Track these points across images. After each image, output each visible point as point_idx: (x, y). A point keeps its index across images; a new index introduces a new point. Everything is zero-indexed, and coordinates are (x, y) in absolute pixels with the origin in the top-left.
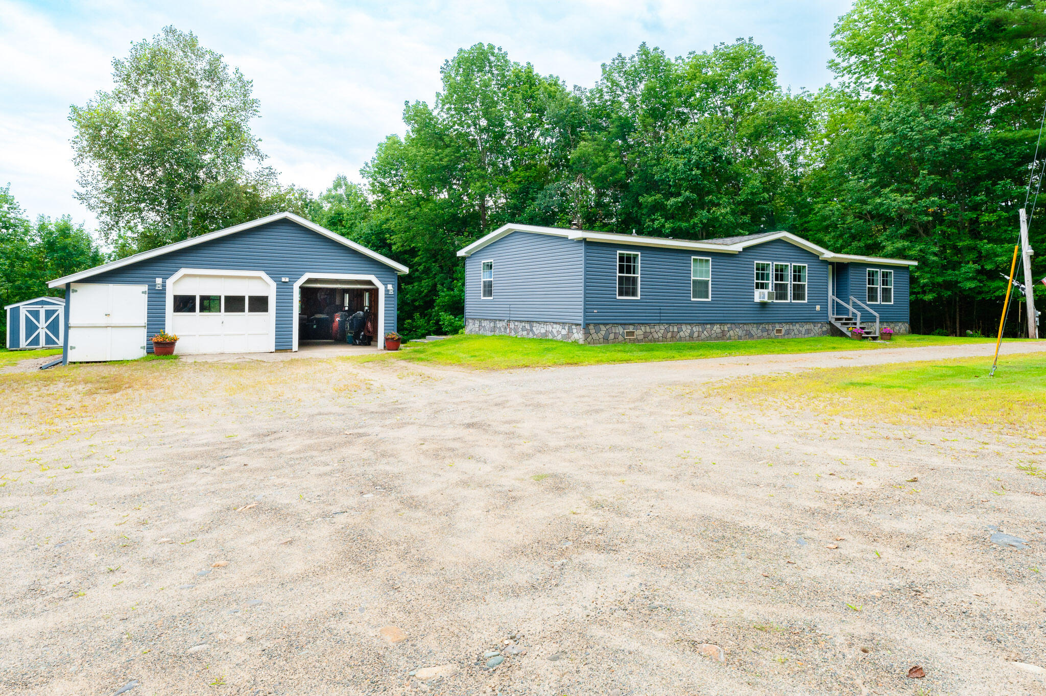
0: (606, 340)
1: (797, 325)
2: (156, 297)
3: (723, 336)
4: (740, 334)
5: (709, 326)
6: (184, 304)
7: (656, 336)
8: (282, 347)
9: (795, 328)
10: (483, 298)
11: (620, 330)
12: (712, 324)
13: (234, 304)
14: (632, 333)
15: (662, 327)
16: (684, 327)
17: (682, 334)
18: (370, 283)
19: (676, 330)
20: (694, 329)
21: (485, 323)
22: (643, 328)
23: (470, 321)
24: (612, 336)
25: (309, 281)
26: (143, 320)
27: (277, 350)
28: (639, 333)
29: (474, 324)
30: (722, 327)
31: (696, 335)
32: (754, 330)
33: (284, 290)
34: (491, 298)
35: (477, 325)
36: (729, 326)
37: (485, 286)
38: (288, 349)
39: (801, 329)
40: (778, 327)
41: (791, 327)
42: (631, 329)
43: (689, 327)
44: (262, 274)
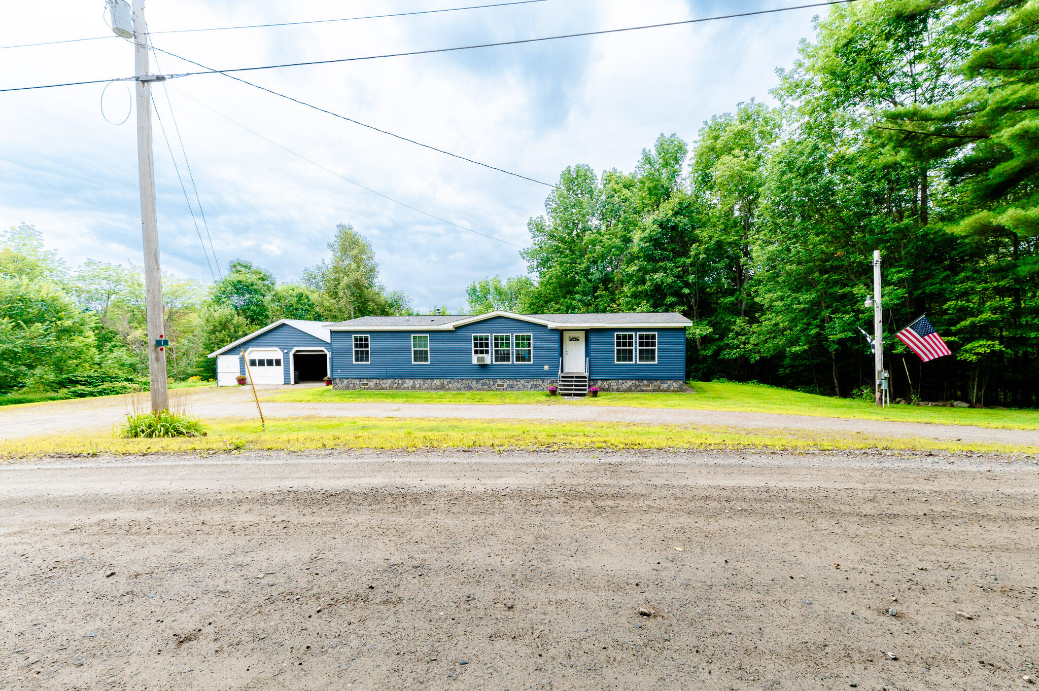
0: (347, 387)
1: (522, 381)
2: (242, 360)
3: (442, 387)
4: (459, 386)
5: (429, 380)
6: (253, 363)
7: (384, 386)
8: (287, 382)
9: (518, 383)
11: (357, 382)
12: (432, 379)
13: (270, 363)
14: (366, 384)
15: (389, 381)
16: (407, 381)
17: (405, 385)
18: (322, 351)
19: (400, 382)
20: (416, 382)
22: (374, 381)
24: (351, 386)
25: (297, 351)
26: (239, 370)
27: (285, 384)
28: (372, 384)
30: (442, 381)
31: (418, 386)
32: (474, 384)
33: (286, 356)
36: (448, 380)
38: (289, 384)
39: (526, 384)
40: (499, 382)
41: (515, 382)
42: (365, 381)
43: (412, 381)
44: (277, 349)
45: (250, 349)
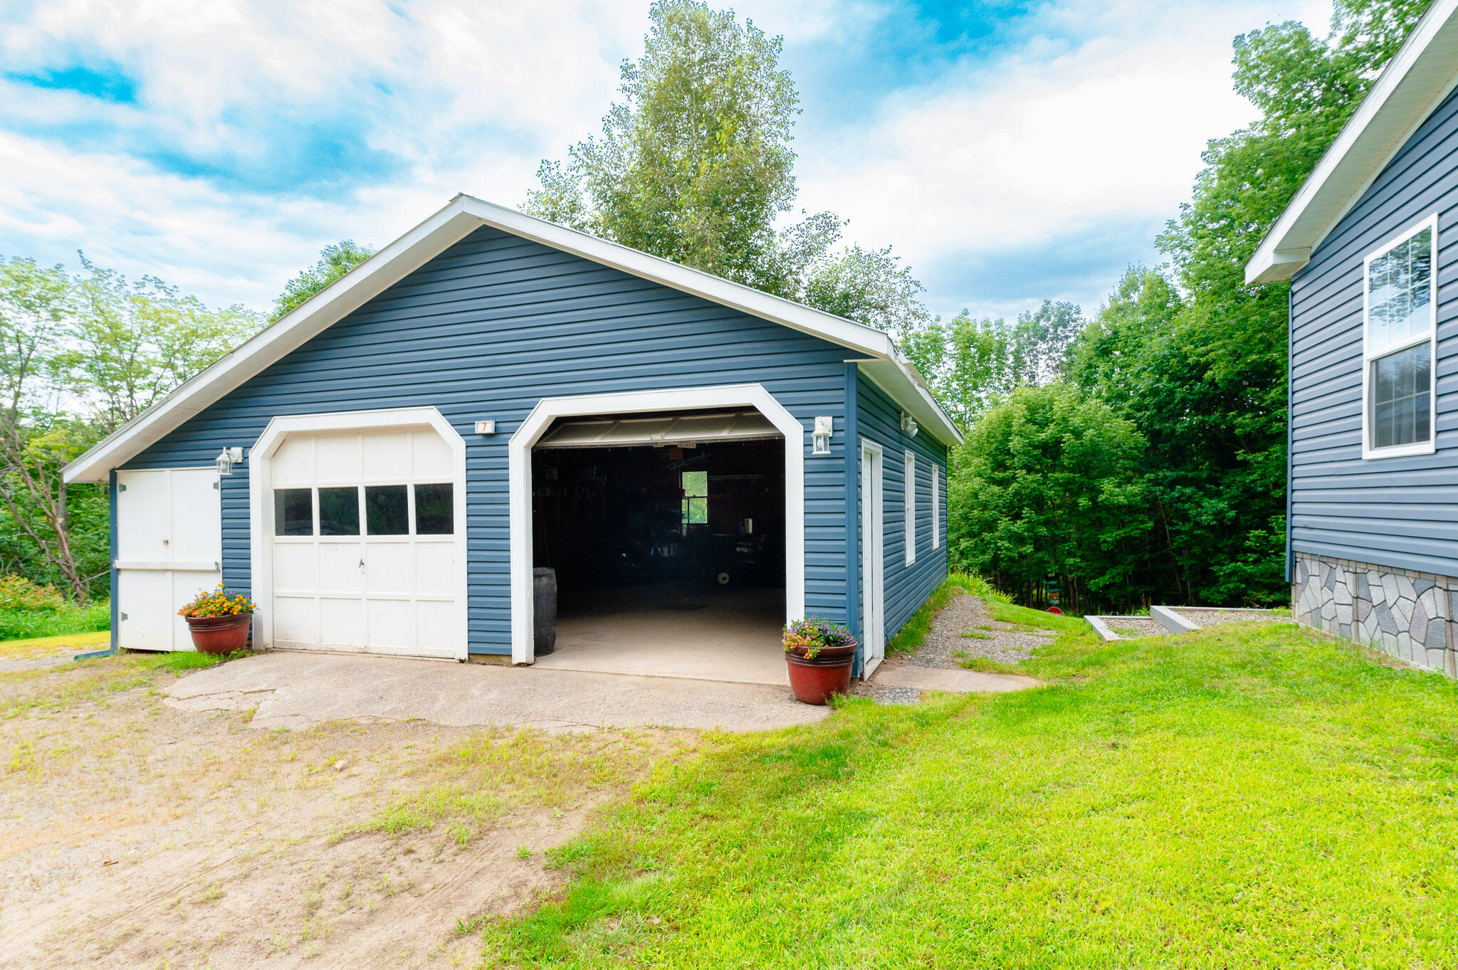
8: (485, 645)
10: (1368, 453)
18: (753, 415)
21: (1385, 590)
23: (1313, 567)
27: (473, 657)
29: (1330, 584)
33: (486, 461)
34: (1427, 447)
35: (1344, 592)
37: (1383, 389)
38: (503, 655)
44: (431, 415)
45: (280, 425)
